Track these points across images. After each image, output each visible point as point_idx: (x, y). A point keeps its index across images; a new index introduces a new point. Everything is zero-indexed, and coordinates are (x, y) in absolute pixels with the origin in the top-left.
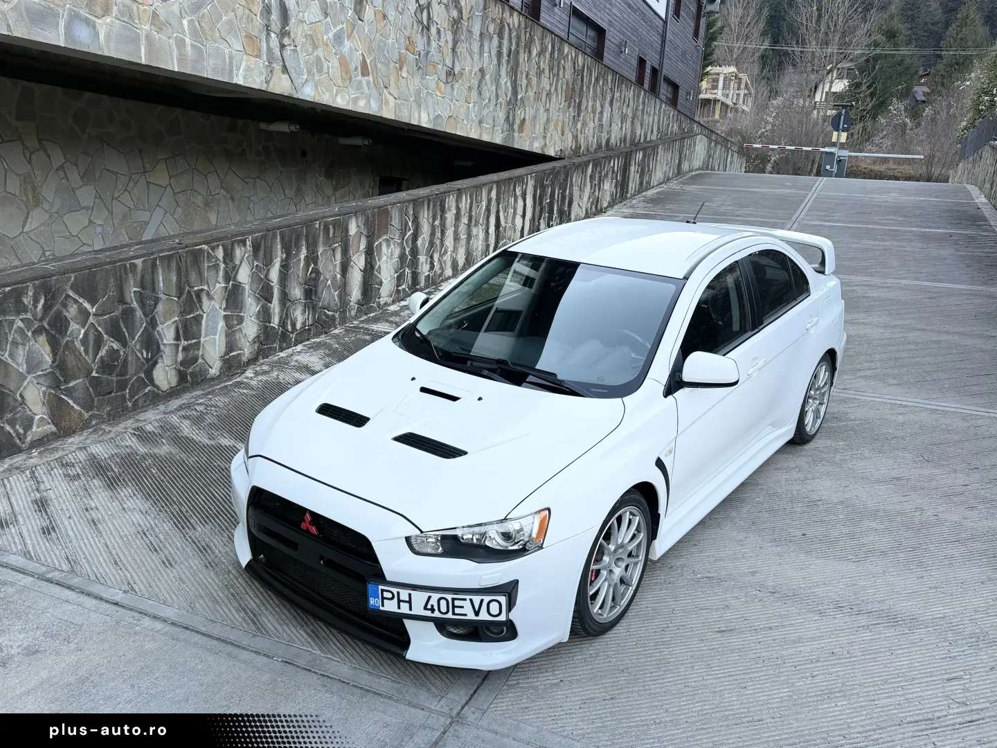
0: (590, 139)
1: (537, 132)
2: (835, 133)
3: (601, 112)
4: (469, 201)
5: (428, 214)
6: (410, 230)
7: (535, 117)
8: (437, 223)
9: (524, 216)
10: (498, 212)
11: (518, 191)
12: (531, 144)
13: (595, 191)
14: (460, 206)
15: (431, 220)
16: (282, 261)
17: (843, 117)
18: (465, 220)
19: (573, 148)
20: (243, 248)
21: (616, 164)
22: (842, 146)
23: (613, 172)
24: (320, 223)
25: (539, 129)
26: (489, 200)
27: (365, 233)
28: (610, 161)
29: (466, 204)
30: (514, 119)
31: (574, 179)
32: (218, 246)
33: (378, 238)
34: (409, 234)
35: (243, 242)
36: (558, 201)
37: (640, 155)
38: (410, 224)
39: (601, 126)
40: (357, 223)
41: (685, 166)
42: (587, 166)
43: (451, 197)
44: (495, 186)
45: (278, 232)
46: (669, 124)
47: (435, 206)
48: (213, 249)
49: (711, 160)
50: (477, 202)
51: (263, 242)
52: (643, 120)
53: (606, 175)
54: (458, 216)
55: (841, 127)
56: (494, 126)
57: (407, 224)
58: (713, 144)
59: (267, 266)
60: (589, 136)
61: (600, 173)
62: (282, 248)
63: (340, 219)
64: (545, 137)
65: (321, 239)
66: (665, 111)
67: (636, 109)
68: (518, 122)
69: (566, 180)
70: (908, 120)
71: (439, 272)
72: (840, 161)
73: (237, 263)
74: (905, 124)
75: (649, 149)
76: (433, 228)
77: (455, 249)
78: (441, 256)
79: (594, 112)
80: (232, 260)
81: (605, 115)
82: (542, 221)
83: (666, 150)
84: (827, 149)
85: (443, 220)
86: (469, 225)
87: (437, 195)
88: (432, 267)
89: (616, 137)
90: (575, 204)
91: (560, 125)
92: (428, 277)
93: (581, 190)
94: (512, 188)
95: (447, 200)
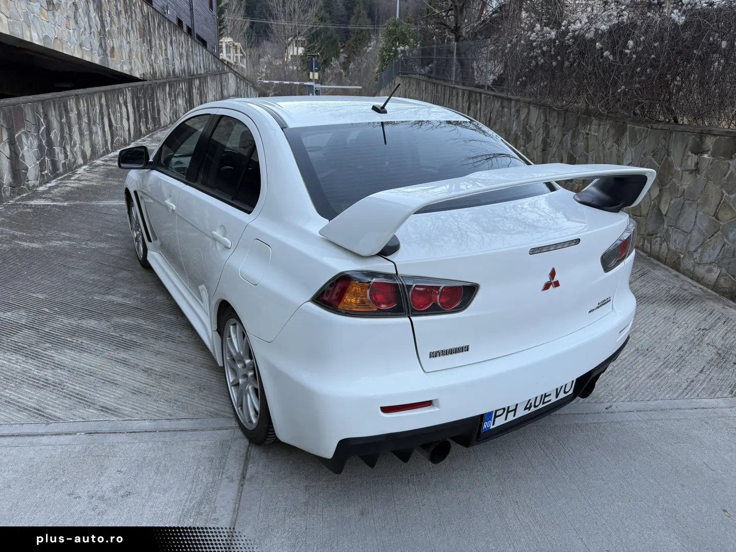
0: (162, 68)
1: (124, 58)
2: (311, 73)
3: (166, 50)
4: (86, 105)
5: (55, 113)
6: (43, 125)
7: (121, 47)
8: (64, 120)
9: (128, 119)
10: (109, 115)
11: (121, 99)
12: (122, 67)
13: (173, 105)
14: (80, 108)
15: (59, 118)
17: (314, 63)
18: (85, 120)
19: (152, 73)
21: (183, 86)
22: (317, 82)
23: (183, 92)
25: (125, 56)
26: (101, 105)
27: (5, 125)
28: (179, 84)
29: (84, 106)
30: (106, 47)
31: (158, 95)
33: (17, 131)
34: (42, 128)
36: (150, 109)
37: (197, 82)
38: (42, 120)
39: (167, 59)
41: (225, 93)
42: (165, 86)
43: (71, 100)
44: (103, 95)
46: (209, 64)
47: (59, 107)
49: (239, 90)
50: (92, 106)
52: (193, 59)
53: (179, 94)
54: (79, 116)
55: (314, 69)
56: (92, 50)
57: (39, 120)
58: (238, 80)
60: (160, 66)
61: (175, 92)
64: (130, 63)
66: (206, 54)
67: (188, 50)
68: (109, 49)
69: (153, 95)
70: (342, 71)
71: (73, 160)
72: (317, 91)
74: (341, 74)
75: (203, 78)
76: (61, 124)
77: (82, 143)
78: (72, 147)
79: (161, 48)
81: (168, 51)
82: (141, 124)
83: (213, 80)
84: (308, 83)
85: (68, 118)
86: (89, 124)
87: (59, 98)
88: (66, 157)
89: (178, 68)
90: (162, 113)
91: (140, 55)
92: (64, 164)
93: (164, 103)
94: (116, 97)
95: (68, 103)
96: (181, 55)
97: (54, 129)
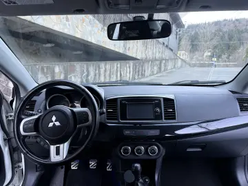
0: (150, 56)
3: (153, 49)
7: (133, 47)
8: (97, 72)
9: (130, 73)
10: (121, 71)
11: (127, 66)
12: (132, 54)
13: (152, 69)
14: (106, 67)
15: (94, 71)
19: (145, 58)
22: (215, 62)
24: (39, 67)
25: (134, 51)
26: (117, 67)
27: (63, 71)
28: (156, 62)
29: (109, 67)
30: (126, 46)
31: (146, 65)
34: (85, 74)
36: (141, 70)
37: (164, 61)
39: (153, 53)
40: (59, 67)
42: (150, 62)
43: (103, 64)
44: (119, 64)
47: (96, 66)
49: (182, 65)
50: (113, 67)
52: (164, 54)
53: (155, 65)
55: (214, 57)
56: (120, 47)
57: (83, 71)
58: (182, 62)
64: (136, 53)
67: (163, 50)
68: (128, 48)
69: (143, 65)
72: (215, 65)
75: (167, 60)
82: (136, 75)
83: (171, 61)
84: (211, 62)
86: (110, 74)
89: (157, 56)
91: (141, 51)
93: (148, 68)
94: (125, 64)
96: (159, 52)
97: (91, 75)
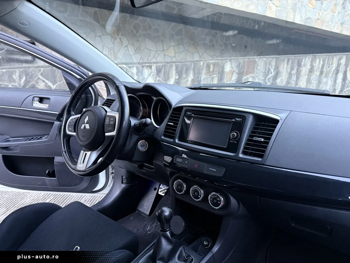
4: (321, 63)
5: (287, 66)
6: (271, 73)
14: (314, 65)
15: (289, 70)
16: (176, 80)
18: (317, 73)
20: (149, 70)
24: (204, 63)
27: (237, 71)
32: (133, 67)
33: (247, 74)
34: (270, 75)
35: (150, 67)
38: (272, 70)
40: (231, 64)
43: (307, 59)
45: (174, 64)
47: (293, 62)
48: (130, 68)
51: (163, 68)
54: (311, 71)
57: (269, 70)
59: (165, 81)
62: (176, 73)
63: (219, 62)
65: (204, 71)
73: (146, 77)
76: (290, 74)
80: (142, 74)
85: (299, 71)
95: (303, 60)
97: (282, 77)
